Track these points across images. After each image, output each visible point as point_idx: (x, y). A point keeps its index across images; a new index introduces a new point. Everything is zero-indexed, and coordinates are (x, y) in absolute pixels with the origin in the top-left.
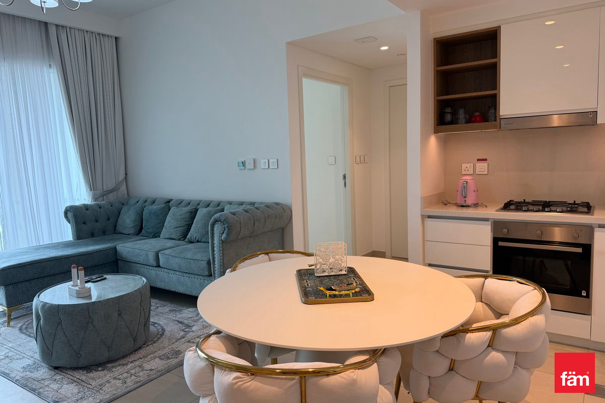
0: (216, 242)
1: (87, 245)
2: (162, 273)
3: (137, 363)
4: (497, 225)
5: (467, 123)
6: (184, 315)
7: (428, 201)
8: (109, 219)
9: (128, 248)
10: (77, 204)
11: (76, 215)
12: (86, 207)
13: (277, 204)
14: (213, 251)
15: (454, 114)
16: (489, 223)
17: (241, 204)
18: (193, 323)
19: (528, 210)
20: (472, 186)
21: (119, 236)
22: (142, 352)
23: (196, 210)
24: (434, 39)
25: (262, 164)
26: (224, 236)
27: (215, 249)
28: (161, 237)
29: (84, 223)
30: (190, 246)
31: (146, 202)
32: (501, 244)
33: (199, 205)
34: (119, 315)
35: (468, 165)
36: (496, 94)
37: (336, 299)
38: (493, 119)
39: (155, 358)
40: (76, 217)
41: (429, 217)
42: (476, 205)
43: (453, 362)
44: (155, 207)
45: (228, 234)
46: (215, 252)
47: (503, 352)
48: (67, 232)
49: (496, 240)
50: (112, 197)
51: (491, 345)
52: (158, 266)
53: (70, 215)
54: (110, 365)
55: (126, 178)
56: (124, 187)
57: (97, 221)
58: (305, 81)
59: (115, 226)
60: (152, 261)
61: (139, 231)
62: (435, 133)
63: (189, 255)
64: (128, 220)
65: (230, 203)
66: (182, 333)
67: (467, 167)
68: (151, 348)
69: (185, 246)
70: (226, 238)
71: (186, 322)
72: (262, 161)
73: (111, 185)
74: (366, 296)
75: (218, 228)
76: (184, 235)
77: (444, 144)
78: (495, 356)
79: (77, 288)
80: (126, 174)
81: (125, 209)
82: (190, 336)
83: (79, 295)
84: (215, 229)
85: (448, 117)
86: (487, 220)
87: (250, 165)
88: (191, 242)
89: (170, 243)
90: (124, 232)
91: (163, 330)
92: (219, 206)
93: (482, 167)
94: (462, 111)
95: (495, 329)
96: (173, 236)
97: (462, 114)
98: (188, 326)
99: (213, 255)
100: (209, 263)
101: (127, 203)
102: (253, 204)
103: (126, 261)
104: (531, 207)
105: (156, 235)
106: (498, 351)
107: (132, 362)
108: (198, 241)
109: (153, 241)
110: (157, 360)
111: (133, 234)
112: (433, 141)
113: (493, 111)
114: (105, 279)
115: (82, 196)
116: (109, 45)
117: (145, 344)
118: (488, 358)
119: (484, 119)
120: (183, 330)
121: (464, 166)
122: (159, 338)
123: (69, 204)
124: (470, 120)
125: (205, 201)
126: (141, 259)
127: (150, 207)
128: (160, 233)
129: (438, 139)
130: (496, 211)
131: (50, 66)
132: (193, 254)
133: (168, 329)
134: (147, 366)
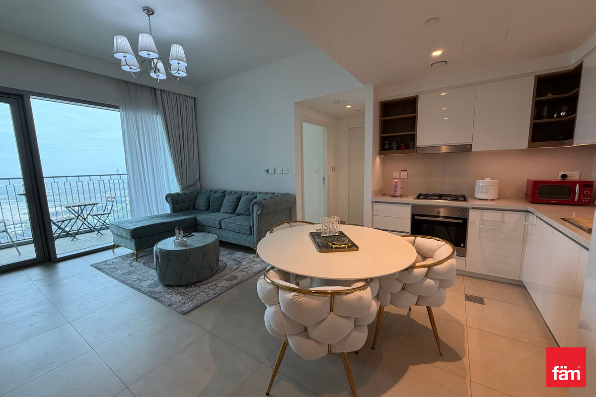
0: (255, 215)
1: (179, 216)
2: (223, 232)
3: (213, 283)
4: (414, 207)
5: (397, 149)
6: (236, 256)
7: (375, 193)
8: (190, 201)
9: (202, 218)
10: (172, 192)
11: (172, 199)
12: (178, 194)
13: (288, 194)
14: (253, 220)
15: (390, 144)
16: (410, 206)
17: (267, 193)
18: (242, 261)
19: (432, 199)
20: (399, 185)
21: (196, 211)
22: (216, 277)
23: (241, 197)
24: (380, 102)
25: (279, 171)
26: (259, 212)
27: (254, 219)
28: (221, 211)
29: (177, 203)
30: (238, 217)
31: (211, 192)
32: (416, 217)
33: (242, 194)
34: (203, 256)
35: (396, 173)
36: (414, 134)
37: (338, 250)
38: (412, 147)
39: (223, 280)
40: (172, 200)
41: (376, 202)
42: (401, 196)
43: (405, 284)
44: (217, 195)
45: (262, 211)
46: (254, 221)
47: (433, 279)
48: (167, 209)
49: (413, 216)
50: (192, 189)
51: (427, 275)
52: (221, 228)
53: (168, 198)
54: (198, 284)
55: (199, 178)
56: (198, 183)
57: (184, 202)
58: (304, 124)
59: (194, 205)
60: (217, 225)
61: (208, 208)
62: (379, 155)
63: (239, 223)
64: (201, 202)
65: (260, 193)
66: (237, 266)
67: (395, 175)
68: (220, 275)
69: (235, 217)
70: (260, 213)
71: (238, 259)
72: (279, 169)
73: (191, 182)
74: (354, 248)
75: (255, 208)
76: (234, 211)
77: (383, 161)
78: (429, 281)
79: (179, 241)
80: (200, 176)
81: (199, 196)
82: (241, 267)
83: (180, 245)
84: (254, 208)
85: (387, 146)
86: (408, 204)
87: (271, 171)
88: (238, 215)
89: (226, 216)
90: (199, 209)
91: (226, 264)
92: (254, 196)
93: (404, 175)
94: (394, 143)
95: (429, 267)
96: (228, 212)
97: (394, 145)
98: (240, 262)
99: (253, 223)
100: (250, 227)
101: (201, 192)
102: (273, 194)
103: (202, 225)
104: (433, 198)
105: (218, 211)
106: (430, 278)
107: (210, 282)
108: (242, 215)
109: (216, 214)
110: (225, 281)
111: (205, 210)
112: (378, 159)
113: (412, 143)
114: (193, 235)
115: (176, 189)
116: (190, 102)
117: (217, 272)
118: (425, 283)
119: (407, 147)
120: (237, 264)
121: (394, 174)
122: (224, 269)
123: (168, 192)
124: (399, 148)
125: (245, 192)
126: (211, 224)
127: (214, 195)
128: (220, 209)
129: (380, 158)
130: (414, 199)
131: (157, 113)
132: (241, 222)
133: (228, 264)
134: (220, 285)
